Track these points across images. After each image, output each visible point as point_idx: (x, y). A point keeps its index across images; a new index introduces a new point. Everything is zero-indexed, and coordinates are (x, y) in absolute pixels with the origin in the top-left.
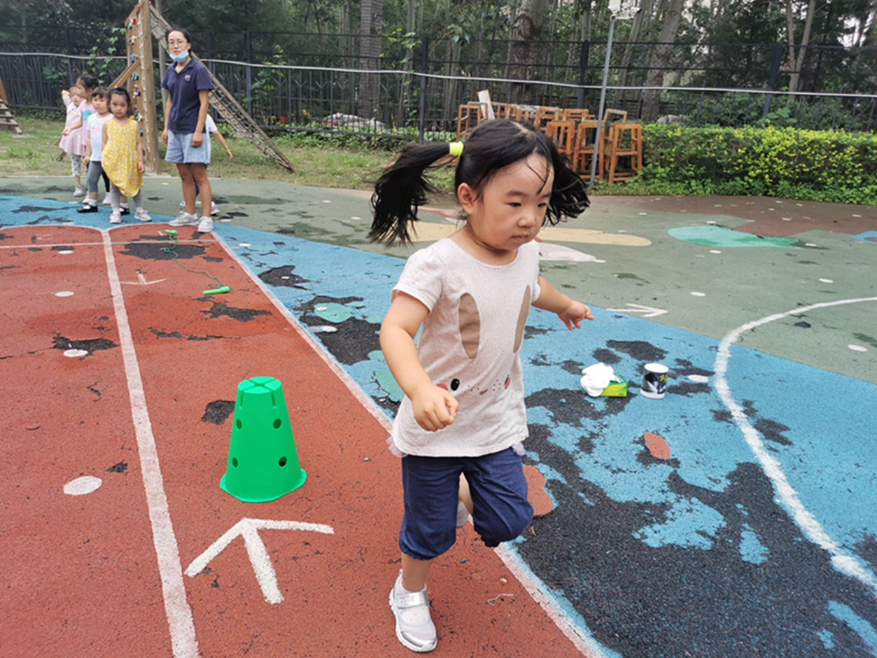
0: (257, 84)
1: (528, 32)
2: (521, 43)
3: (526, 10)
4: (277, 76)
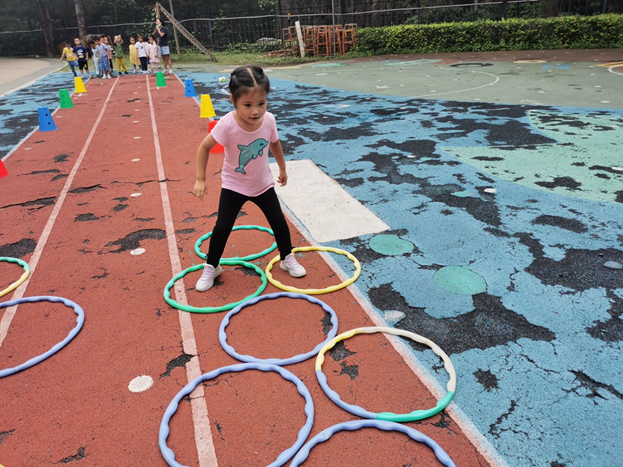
0: (213, 28)
4: (221, 23)
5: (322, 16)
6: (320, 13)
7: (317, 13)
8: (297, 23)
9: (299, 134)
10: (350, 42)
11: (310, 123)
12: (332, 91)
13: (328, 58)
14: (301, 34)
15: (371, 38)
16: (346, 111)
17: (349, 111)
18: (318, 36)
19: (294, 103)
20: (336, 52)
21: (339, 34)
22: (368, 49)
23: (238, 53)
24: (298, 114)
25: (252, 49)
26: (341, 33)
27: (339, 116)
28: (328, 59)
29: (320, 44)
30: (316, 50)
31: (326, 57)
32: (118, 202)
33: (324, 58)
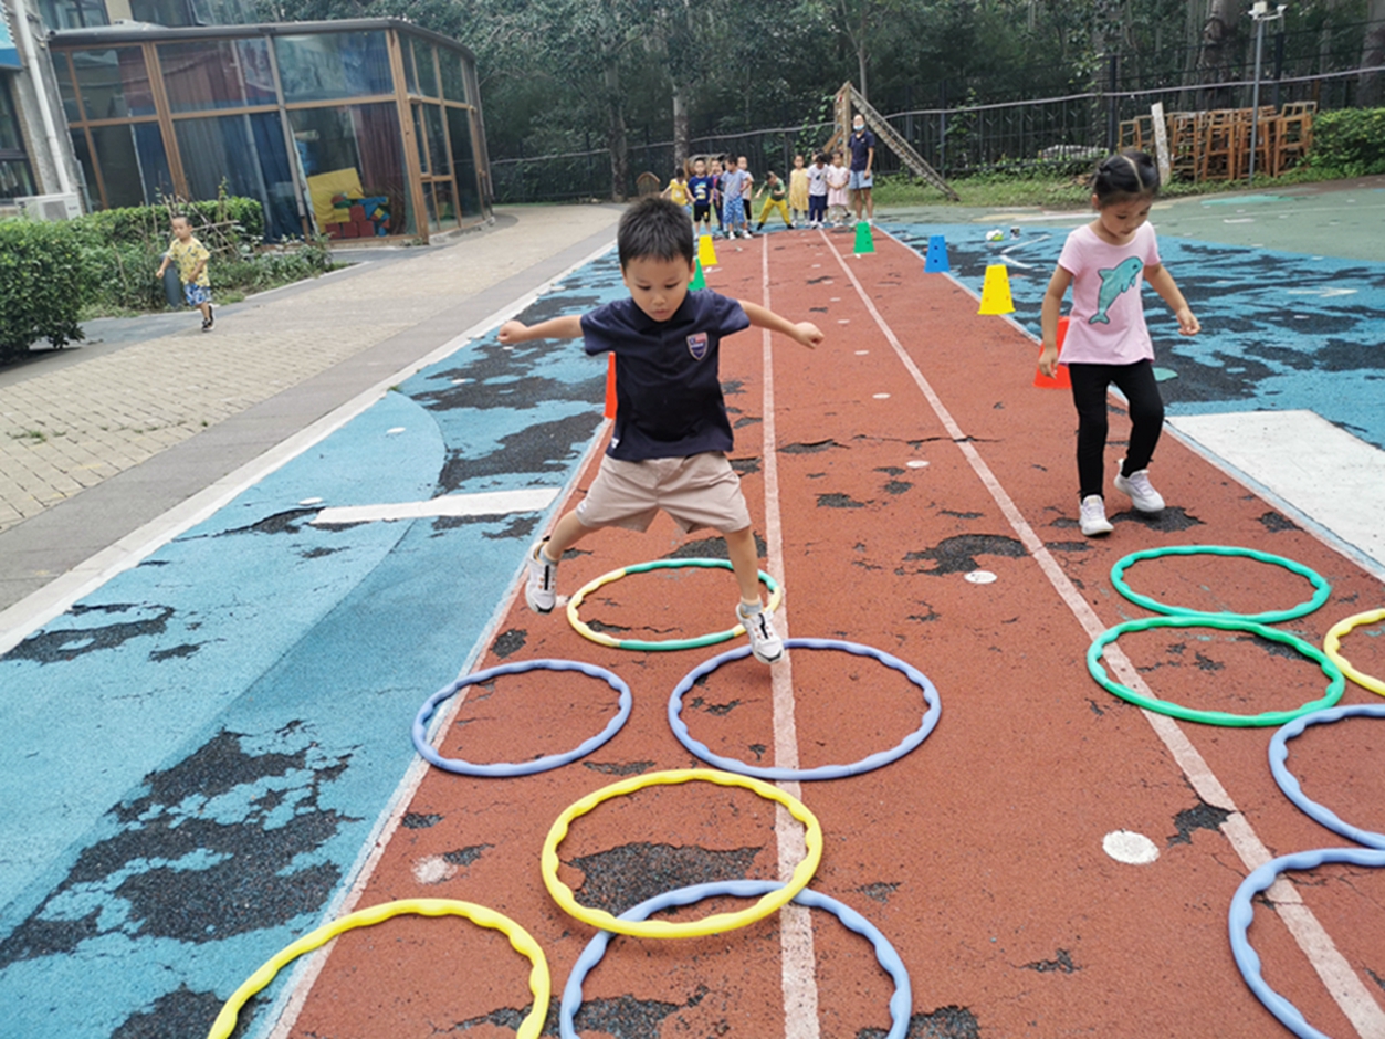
0: (950, 130)
1: (1218, 35)
2: (1212, 46)
3: (1216, 13)
4: (969, 118)
5: (1220, 89)
6: (1217, 82)
7: (1207, 82)
8: (1157, 110)
9: (1246, 352)
10: (1295, 146)
11: (1265, 329)
12: (1287, 257)
13: (1232, 185)
14: (1163, 132)
15: (1357, 134)
16: (1350, 303)
17: (1362, 302)
18: (1209, 134)
19: (1197, 285)
20: (1255, 169)
21: (1266, 126)
22: (1346, 161)
23: (1002, 181)
24: (1220, 308)
25: (1035, 170)
26: (1272, 125)
27: (1338, 314)
28: (1232, 187)
29: (1214, 153)
30: (1199, 168)
31: (1227, 183)
32: (886, 475)
33: (1221, 186)
